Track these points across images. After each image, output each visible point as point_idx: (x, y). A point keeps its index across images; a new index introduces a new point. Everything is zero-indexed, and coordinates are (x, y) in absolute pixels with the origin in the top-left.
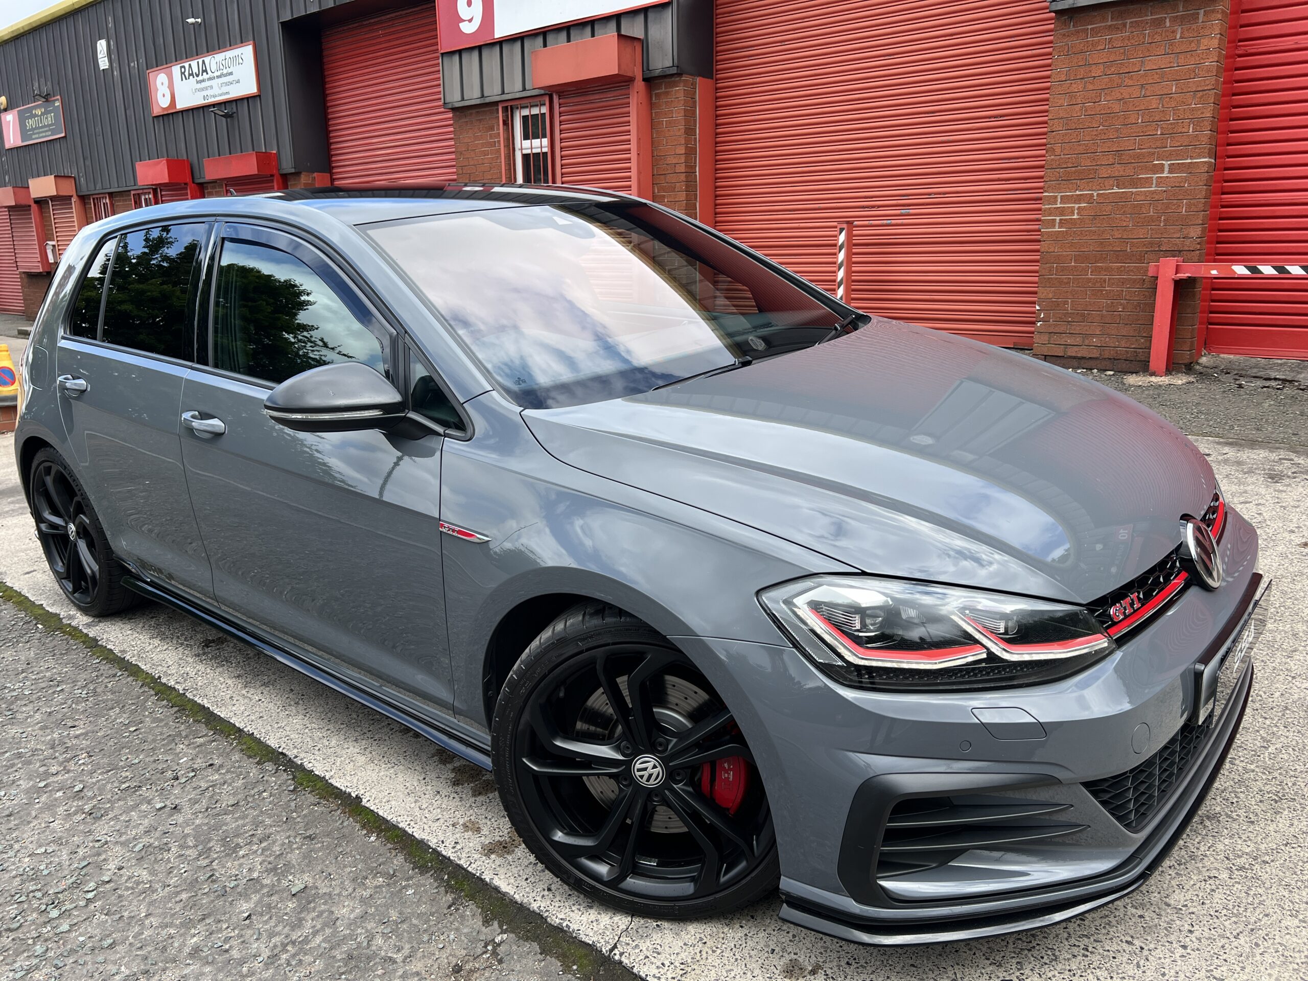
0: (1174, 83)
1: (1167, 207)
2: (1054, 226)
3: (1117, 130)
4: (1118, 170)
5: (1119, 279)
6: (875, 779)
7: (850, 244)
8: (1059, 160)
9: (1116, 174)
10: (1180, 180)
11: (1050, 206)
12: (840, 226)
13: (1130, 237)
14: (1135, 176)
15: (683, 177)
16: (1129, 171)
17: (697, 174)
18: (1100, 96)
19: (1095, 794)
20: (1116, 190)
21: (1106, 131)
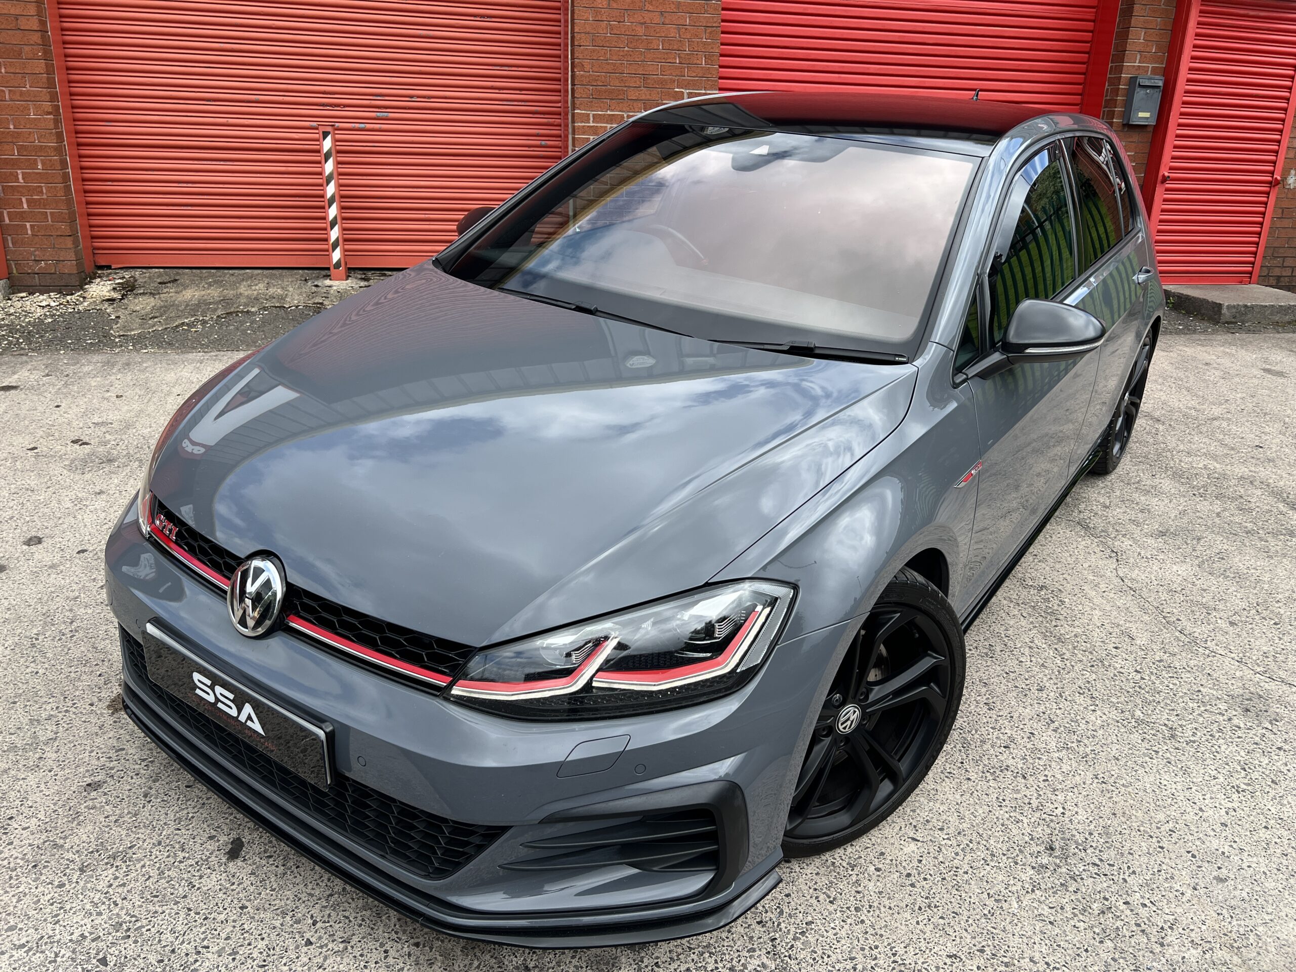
3: (641, 53)
4: (645, 93)
7: (340, 151)
8: (588, 76)
9: (644, 97)
11: (583, 124)
12: (322, 129)
16: (655, 95)
21: (631, 53)
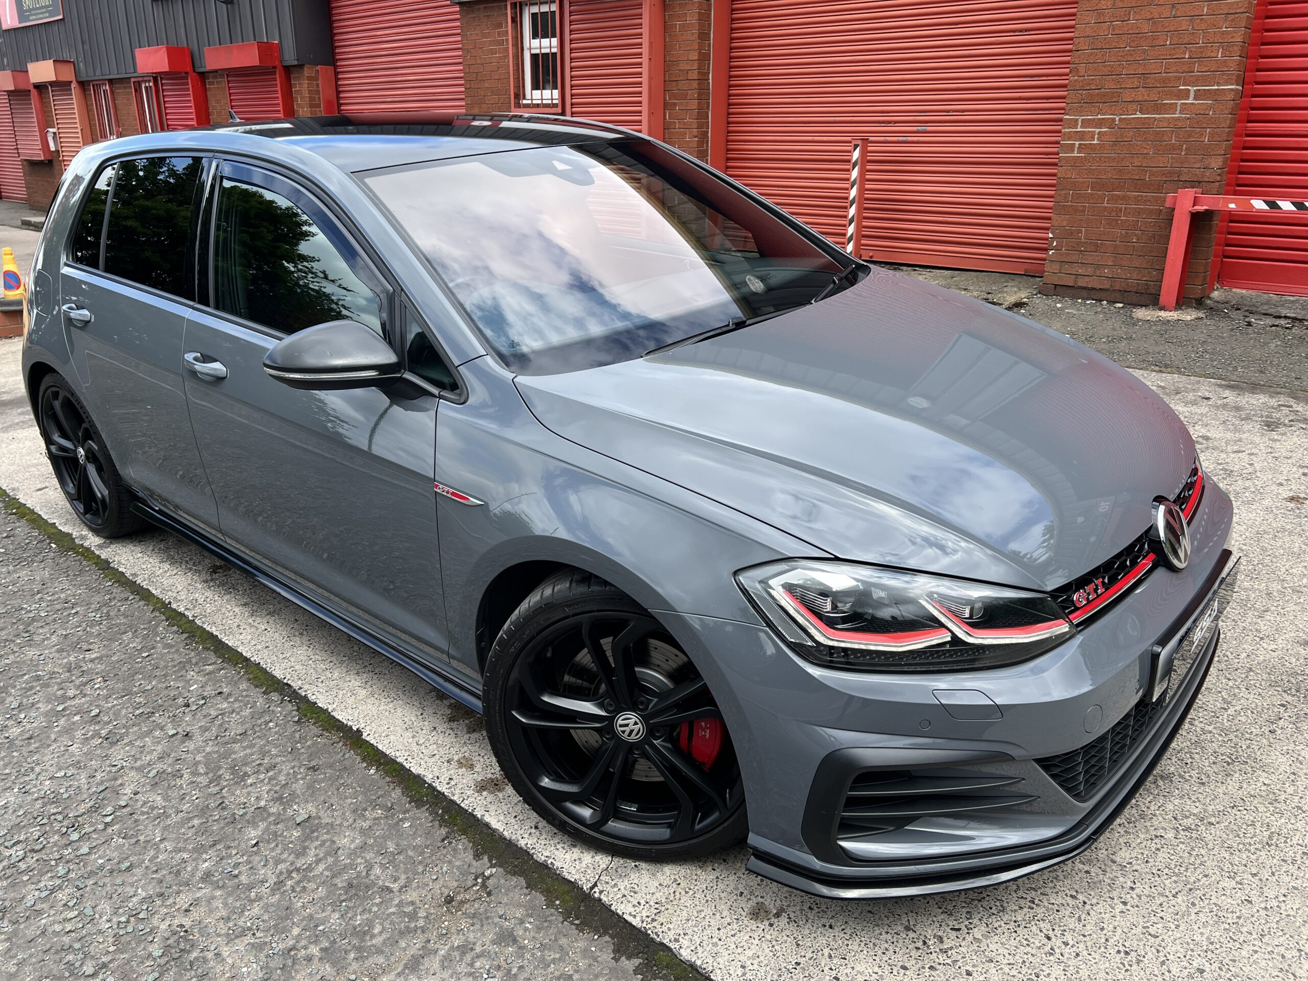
0: (1206, 3)
1: (1190, 136)
2: (1073, 151)
3: (1144, 51)
4: (1142, 94)
5: (1135, 208)
6: (838, 753)
7: (864, 160)
8: (1082, 81)
9: (1140, 99)
10: (1204, 107)
11: (1070, 130)
12: (854, 142)
13: (1149, 165)
14: (1160, 102)
15: (695, 84)
16: (1154, 96)
17: (711, 81)
18: (1129, 14)
19: (1046, 768)
20: (1139, 115)
21: (1133, 53)
